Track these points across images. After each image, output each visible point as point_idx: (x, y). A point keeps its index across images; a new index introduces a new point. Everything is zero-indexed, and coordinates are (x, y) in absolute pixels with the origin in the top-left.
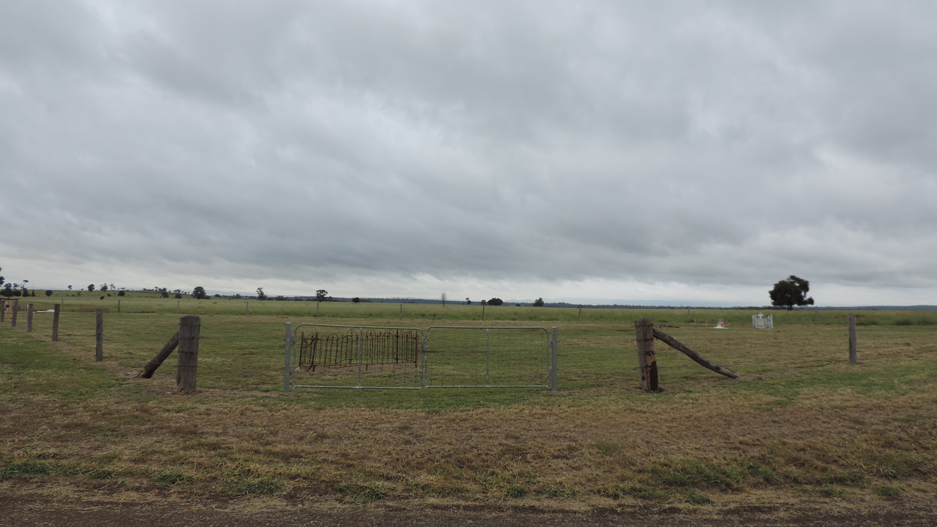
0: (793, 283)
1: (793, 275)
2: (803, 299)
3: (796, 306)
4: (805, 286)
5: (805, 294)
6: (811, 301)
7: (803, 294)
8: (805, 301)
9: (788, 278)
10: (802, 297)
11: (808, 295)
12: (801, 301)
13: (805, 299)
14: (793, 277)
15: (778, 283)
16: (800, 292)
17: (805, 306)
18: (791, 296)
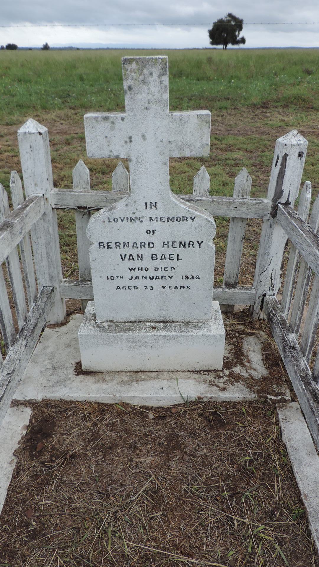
0: (229, 21)
1: (230, 12)
2: (236, 38)
3: (230, 45)
4: (239, 24)
5: (239, 33)
6: (243, 41)
7: (237, 33)
8: (238, 40)
9: (226, 16)
10: (236, 37)
11: (242, 34)
12: (235, 42)
13: (238, 38)
14: (230, 15)
15: (217, 21)
16: (235, 31)
17: (237, 46)
18: (227, 35)
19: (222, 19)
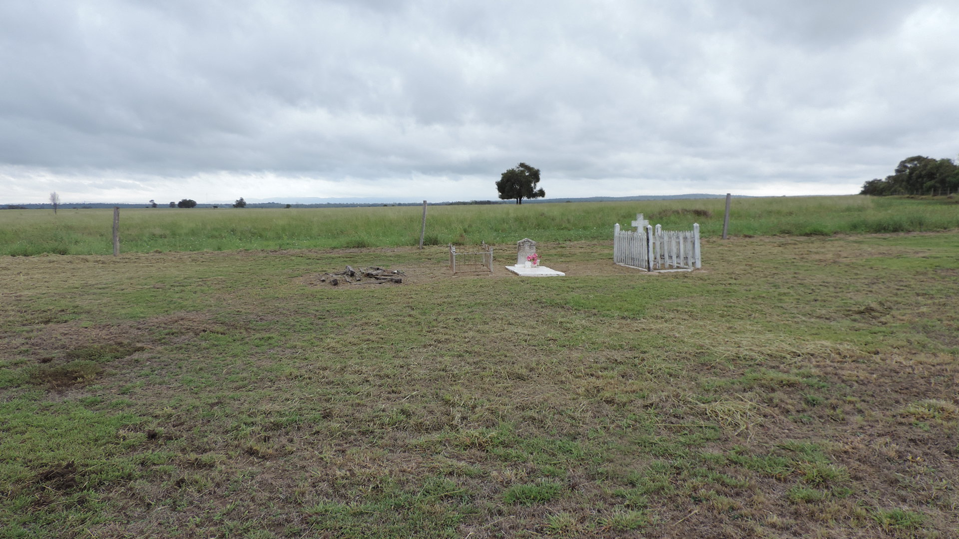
0: (522, 172)
1: (522, 162)
2: (532, 191)
3: (525, 199)
4: (535, 176)
5: (535, 185)
6: (542, 193)
7: (533, 185)
8: (536, 193)
9: (517, 166)
10: (532, 189)
11: (539, 186)
12: (531, 194)
13: (535, 190)
14: (522, 165)
15: (506, 172)
16: (531, 182)
17: (534, 199)
18: (521, 186)
19: (513, 170)
